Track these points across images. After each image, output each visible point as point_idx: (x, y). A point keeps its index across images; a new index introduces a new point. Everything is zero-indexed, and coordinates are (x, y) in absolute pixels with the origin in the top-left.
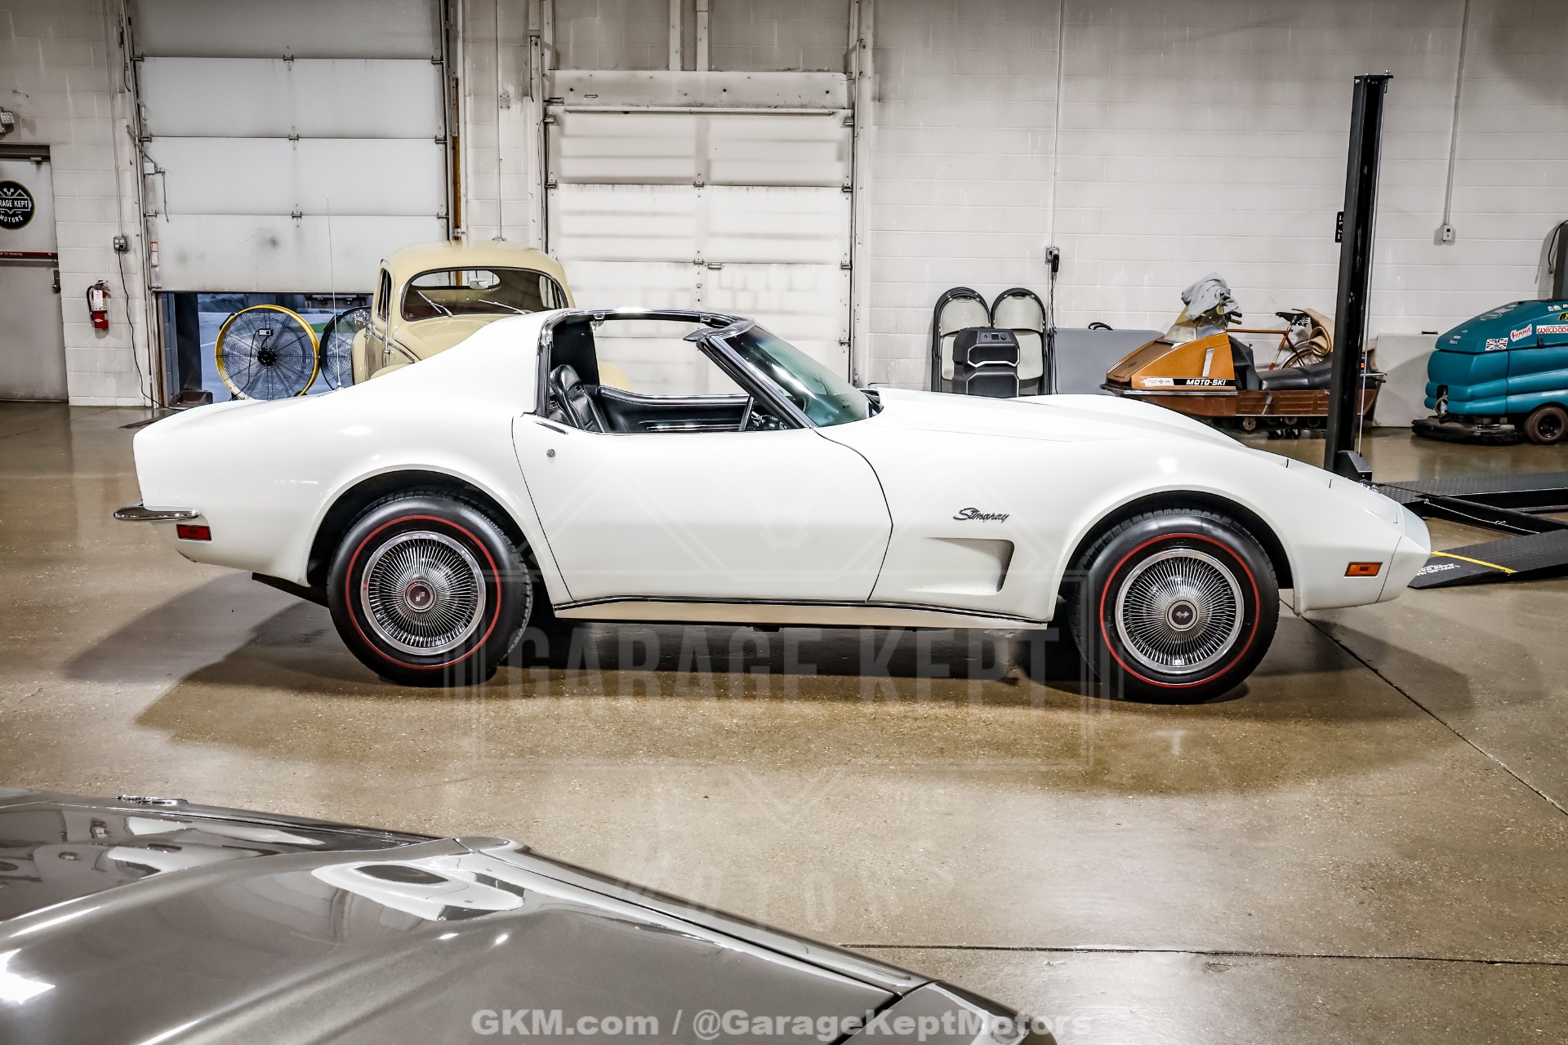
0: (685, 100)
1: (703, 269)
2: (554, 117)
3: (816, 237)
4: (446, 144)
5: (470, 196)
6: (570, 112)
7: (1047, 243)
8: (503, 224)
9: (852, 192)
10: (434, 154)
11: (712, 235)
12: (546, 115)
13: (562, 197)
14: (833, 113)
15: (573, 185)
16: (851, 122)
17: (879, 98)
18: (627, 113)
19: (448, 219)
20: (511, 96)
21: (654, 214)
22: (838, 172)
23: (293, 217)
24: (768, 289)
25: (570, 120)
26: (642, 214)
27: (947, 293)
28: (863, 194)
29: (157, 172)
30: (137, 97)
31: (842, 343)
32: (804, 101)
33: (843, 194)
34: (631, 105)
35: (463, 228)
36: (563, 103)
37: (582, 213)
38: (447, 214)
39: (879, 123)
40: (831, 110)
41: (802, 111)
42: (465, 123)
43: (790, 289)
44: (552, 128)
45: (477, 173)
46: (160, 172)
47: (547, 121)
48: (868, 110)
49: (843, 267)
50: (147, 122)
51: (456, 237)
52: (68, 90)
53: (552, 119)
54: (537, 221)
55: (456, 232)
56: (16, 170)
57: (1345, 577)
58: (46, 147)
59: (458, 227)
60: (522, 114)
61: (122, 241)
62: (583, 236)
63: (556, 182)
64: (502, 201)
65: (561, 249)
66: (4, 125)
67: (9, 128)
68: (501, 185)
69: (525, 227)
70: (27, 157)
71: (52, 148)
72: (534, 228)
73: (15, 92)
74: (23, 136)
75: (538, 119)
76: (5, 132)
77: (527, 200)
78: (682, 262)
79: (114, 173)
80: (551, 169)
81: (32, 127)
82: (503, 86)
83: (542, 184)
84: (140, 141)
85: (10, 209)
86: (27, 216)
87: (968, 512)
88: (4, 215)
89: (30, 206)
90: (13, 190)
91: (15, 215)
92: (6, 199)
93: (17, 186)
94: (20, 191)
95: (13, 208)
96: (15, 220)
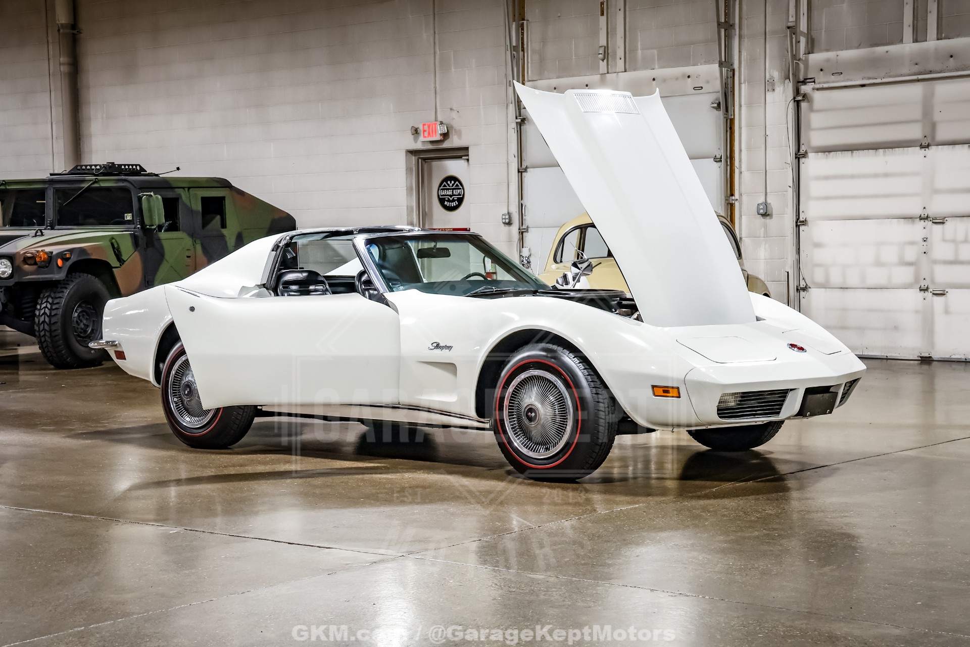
0: (915, 69)
1: (928, 223)
2: (805, 96)
5: (743, 168)
6: (818, 89)
8: (768, 191)
11: (937, 192)
12: (797, 92)
13: (813, 165)
15: (819, 153)
18: (863, 86)
20: (775, 80)
21: (886, 175)
25: (818, 97)
26: (876, 176)
34: (869, 78)
35: (737, 196)
36: (814, 82)
37: (827, 178)
42: (740, 106)
44: (804, 105)
45: (749, 149)
47: (799, 99)
51: (730, 204)
52: (481, 104)
53: (803, 97)
54: (792, 186)
55: (731, 200)
56: (453, 167)
57: (654, 397)
58: (467, 149)
59: (732, 195)
60: (784, 95)
61: (507, 217)
62: (827, 198)
63: (806, 152)
64: (767, 171)
65: (809, 210)
66: (441, 134)
67: (445, 136)
68: (767, 157)
69: (785, 193)
70: (460, 157)
71: (469, 149)
72: (790, 193)
73: (451, 109)
74: (454, 142)
75: (792, 98)
76: (442, 139)
77: (786, 169)
78: (909, 218)
79: (506, 164)
80: (802, 141)
81: (459, 133)
82: (769, 72)
83: (796, 154)
84: (518, 139)
85: (451, 196)
86: (461, 201)
87: (435, 345)
88: (447, 201)
89: (462, 194)
90: (453, 182)
91: (453, 201)
92: (448, 189)
93: (454, 179)
94: (457, 182)
95: (453, 195)
96: (454, 204)
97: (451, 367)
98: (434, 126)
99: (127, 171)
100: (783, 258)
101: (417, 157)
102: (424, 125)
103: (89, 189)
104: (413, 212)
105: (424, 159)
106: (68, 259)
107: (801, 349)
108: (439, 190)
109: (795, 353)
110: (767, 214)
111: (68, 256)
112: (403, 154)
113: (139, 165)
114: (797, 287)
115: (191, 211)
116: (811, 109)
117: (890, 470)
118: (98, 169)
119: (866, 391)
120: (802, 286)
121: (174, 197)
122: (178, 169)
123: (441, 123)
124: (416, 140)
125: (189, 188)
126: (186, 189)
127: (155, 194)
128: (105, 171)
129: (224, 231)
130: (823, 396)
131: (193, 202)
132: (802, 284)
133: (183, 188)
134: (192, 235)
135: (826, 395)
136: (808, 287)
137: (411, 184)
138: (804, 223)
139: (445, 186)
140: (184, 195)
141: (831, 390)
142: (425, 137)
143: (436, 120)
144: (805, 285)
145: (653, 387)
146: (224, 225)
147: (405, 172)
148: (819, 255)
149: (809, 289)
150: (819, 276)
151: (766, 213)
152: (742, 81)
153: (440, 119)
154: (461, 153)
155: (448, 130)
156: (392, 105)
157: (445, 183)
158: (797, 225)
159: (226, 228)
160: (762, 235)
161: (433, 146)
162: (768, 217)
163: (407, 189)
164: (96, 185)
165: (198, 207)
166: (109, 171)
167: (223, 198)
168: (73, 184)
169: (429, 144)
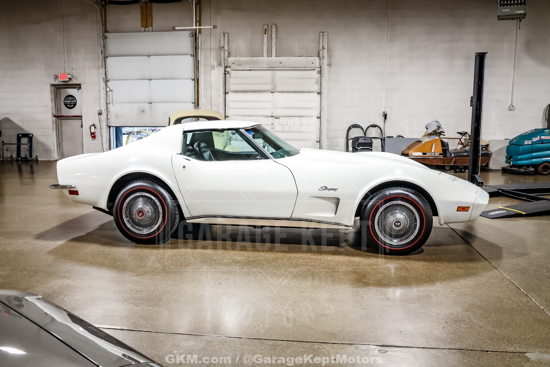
0: (268, 66)
1: (274, 118)
2: (228, 72)
3: (309, 108)
4: (195, 80)
5: (202, 97)
6: (233, 70)
7: (383, 110)
8: (212, 105)
9: (320, 94)
10: (191, 84)
11: (277, 108)
12: (225, 71)
13: (230, 97)
14: (314, 70)
15: (233, 93)
16: (320, 72)
17: (329, 65)
18: (250, 70)
19: (195, 103)
20: (215, 66)
21: (258, 101)
22: (316, 88)
23: (149, 104)
24: (294, 125)
25: (233, 73)
26: (255, 101)
27: (351, 126)
28: (324, 95)
29: (110, 91)
30: (106, 69)
31: (317, 142)
32: (305, 66)
33: (318, 95)
34: (252, 68)
35: (200, 106)
36: (231, 67)
37: (236, 101)
38: (195, 102)
39: (329, 73)
40: (314, 69)
41: (304, 69)
42: (201, 74)
43: (301, 125)
44: (227, 75)
45: (204, 89)
47: (225, 73)
48: (325, 68)
49: (318, 118)
50: (108, 76)
52: (87, 67)
54: (223, 104)
55: (198, 108)
56: (72, 92)
57: (457, 212)
58: (80, 85)
59: (198, 106)
60: (219, 71)
61: (100, 112)
62: (236, 108)
63: (228, 92)
64: (212, 98)
65: (229, 112)
67: (70, 79)
68: (212, 93)
69: (219, 106)
70: (75, 88)
72: (222, 106)
73: (72, 69)
74: (74, 82)
75: (223, 72)
77: (220, 97)
78: (267, 116)
79: (99, 92)
80: (227, 88)
81: (76, 79)
82: (213, 63)
83: (224, 92)
84: (106, 82)
85: (70, 103)
86: (75, 105)
87: (324, 188)
88: (68, 105)
89: (76, 102)
91: (71, 105)
92: (69, 100)
93: (72, 96)
94: (73, 98)
95: (71, 103)
96: (71, 106)
97: (335, 199)
98: (65, 75)
101: (54, 87)
102: (60, 75)
104: (53, 109)
105: (57, 88)
108: (64, 100)
112: (50, 85)
123: (69, 74)
124: (56, 80)
137: (52, 97)
138: (228, 117)
139: (67, 99)
143: (65, 72)
147: (50, 93)
152: (202, 65)
153: (67, 72)
154: (78, 86)
155: (71, 77)
157: (67, 98)
161: (64, 83)
163: (51, 100)
169: (62, 82)
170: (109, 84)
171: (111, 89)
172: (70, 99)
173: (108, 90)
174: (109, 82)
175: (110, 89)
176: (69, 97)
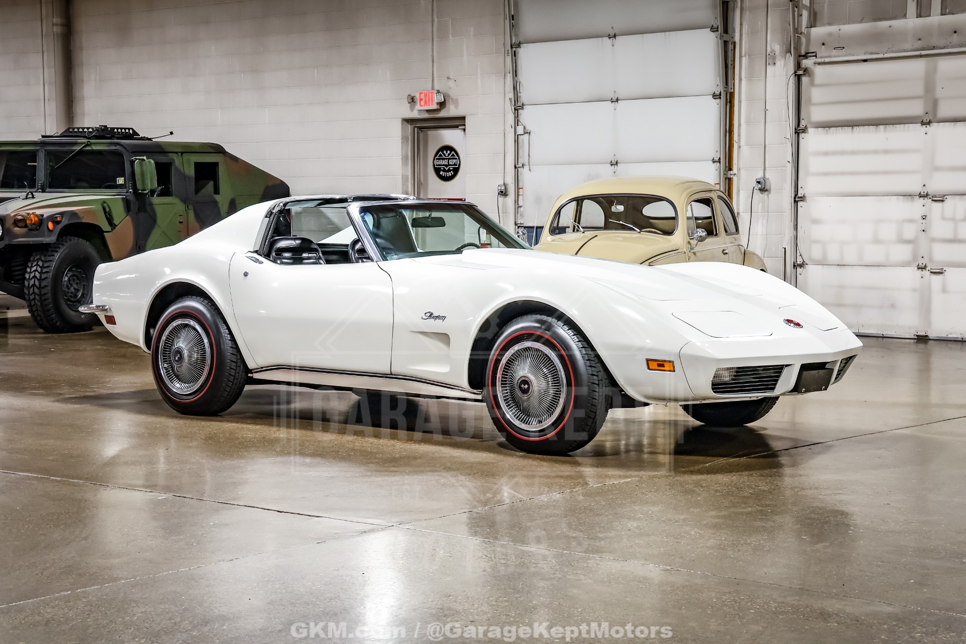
0: (918, 45)
1: (928, 201)
2: (806, 70)
4: (722, 98)
5: (742, 143)
8: (767, 166)
10: (713, 109)
11: (937, 169)
12: (798, 66)
13: (812, 140)
15: (820, 129)
18: (865, 61)
19: (723, 163)
20: (776, 54)
21: (886, 152)
23: (612, 165)
25: (819, 71)
26: (876, 152)
29: (525, 133)
30: (516, 76)
34: (871, 53)
35: (735, 171)
36: (816, 56)
37: (826, 154)
38: (721, 158)
42: (740, 80)
44: (805, 80)
45: (748, 123)
46: (527, 133)
47: (800, 74)
50: (521, 95)
51: (728, 178)
52: (479, 74)
53: (804, 71)
54: (791, 162)
55: (729, 174)
56: (450, 137)
57: (648, 371)
58: (463, 118)
59: (730, 169)
60: (785, 69)
61: (503, 188)
62: (826, 174)
63: (806, 127)
64: (767, 146)
65: (808, 186)
66: (438, 103)
67: (442, 105)
68: (766, 132)
69: (784, 168)
70: (456, 127)
71: (467, 119)
72: (789, 168)
73: (448, 78)
74: (451, 111)
75: (793, 72)
76: (439, 108)
77: (786, 144)
78: (909, 196)
79: (503, 135)
80: (803, 115)
81: (456, 102)
82: (771, 46)
83: (796, 129)
84: (515, 109)
85: (447, 166)
86: (456, 171)
87: (428, 314)
88: (442, 171)
89: (458, 164)
90: (449, 152)
91: (449, 170)
92: (444, 159)
93: (451, 149)
94: (453, 152)
95: (449, 165)
96: (449, 174)
97: (444, 338)
98: (430, 94)
99: (120, 135)
100: (781, 234)
101: (413, 126)
102: (420, 93)
103: (81, 152)
104: (408, 181)
105: (420, 128)
106: (58, 223)
107: (798, 325)
108: (434, 159)
109: (791, 328)
110: (766, 189)
111: (59, 219)
112: (399, 123)
113: (132, 129)
114: (794, 263)
115: (185, 177)
116: (812, 84)
117: (884, 448)
118: (91, 132)
119: (862, 368)
120: (799, 262)
121: (168, 162)
122: (171, 133)
123: (438, 92)
124: (412, 109)
125: (182, 153)
126: (180, 154)
127: (148, 159)
128: (98, 135)
129: (217, 197)
130: (818, 372)
131: (186, 167)
132: (799, 261)
133: (176, 153)
134: (185, 201)
135: (821, 372)
136: (805, 264)
137: (407, 152)
138: (803, 198)
139: (441, 155)
140: (177, 161)
141: (827, 366)
142: (421, 106)
143: (433, 89)
144: (802, 261)
145: (648, 360)
146: (217, 191)
147: (400, 141)
148: (818, 232)
149: (806, 266)
150: (816, 252)
151: (764, 188)
152: (743, 55)
153: (437, 88)
154: (458, 122)
155: (444, 99)
156: (388, 72)
157: (440, 153)
158: (795, 201)
159: (219, 194)
160: (760, 211)
161: (430, 115)
162: (766, 193)
163: (402, 158)
164: (88, 148)
165: (191, 172)
166: (102, 134)
167: (217, 164)
168: (65, 147)
169: (426, 113)
170: (524, 114)
171: (527, 128)
172: (447, 155)
173: (520, 130)
174: (522, 108)
175: (525, 128)
176: (445, 152)
